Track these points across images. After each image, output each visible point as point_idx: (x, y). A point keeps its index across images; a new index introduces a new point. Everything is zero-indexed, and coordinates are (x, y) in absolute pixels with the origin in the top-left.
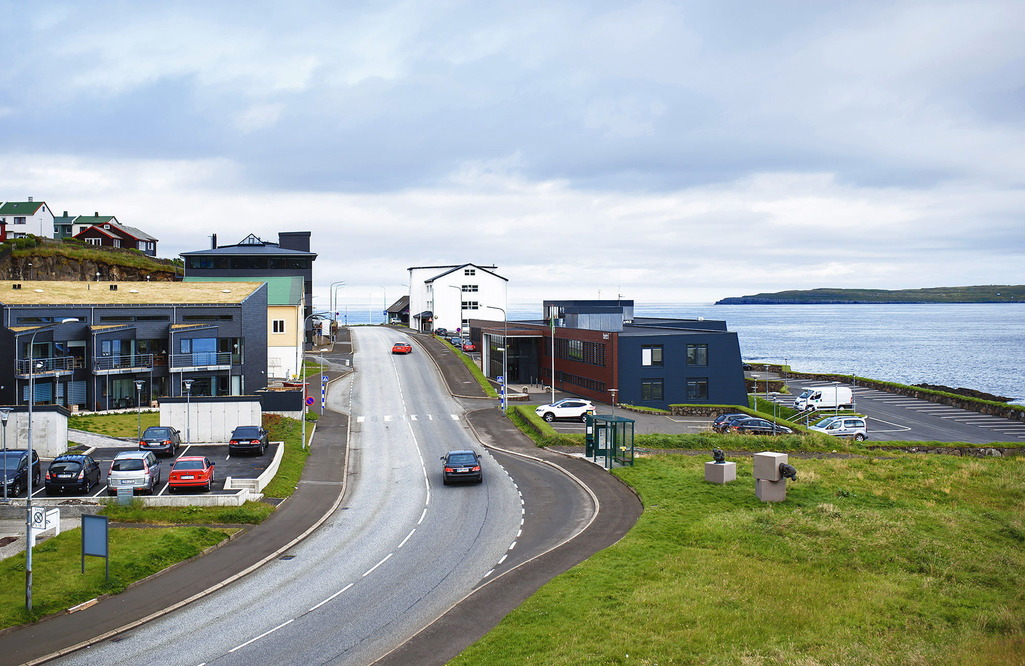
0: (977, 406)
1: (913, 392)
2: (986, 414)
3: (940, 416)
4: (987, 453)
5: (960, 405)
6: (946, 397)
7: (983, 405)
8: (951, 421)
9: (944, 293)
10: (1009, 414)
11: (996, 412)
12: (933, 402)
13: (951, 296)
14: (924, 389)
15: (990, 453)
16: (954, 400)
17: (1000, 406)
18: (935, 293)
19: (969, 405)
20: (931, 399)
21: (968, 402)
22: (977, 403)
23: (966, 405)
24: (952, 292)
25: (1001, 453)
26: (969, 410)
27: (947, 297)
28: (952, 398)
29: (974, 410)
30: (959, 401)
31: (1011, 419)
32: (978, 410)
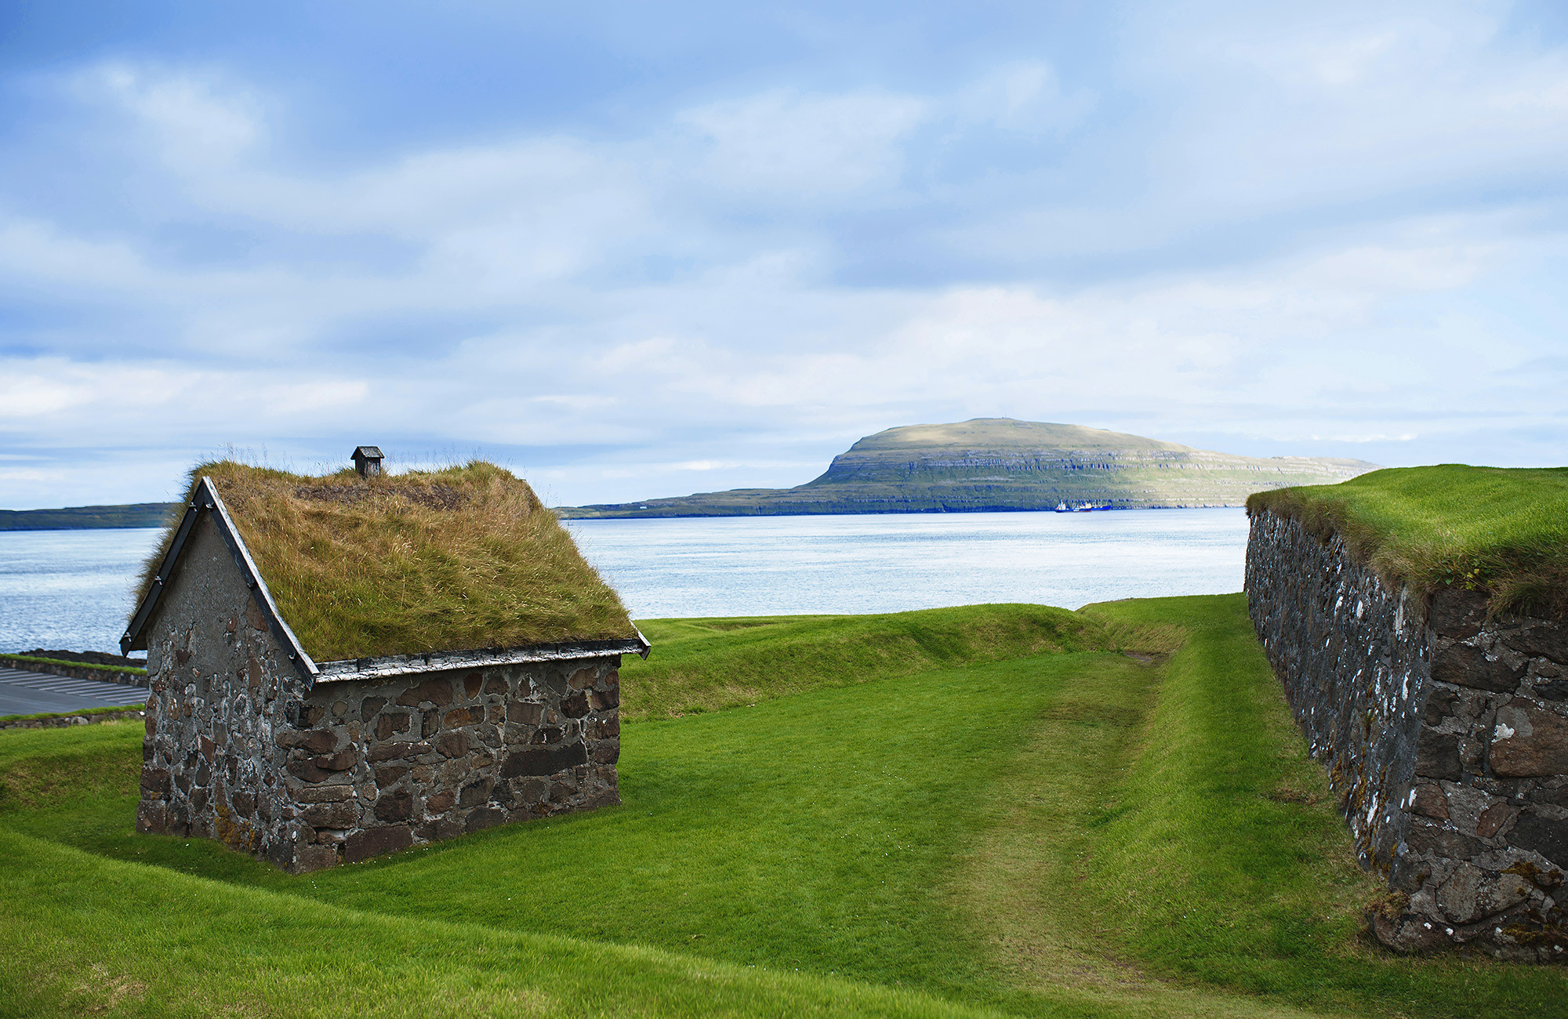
0: (84, 672)
1: (10, 662)
2: (95, 680)
3: (37, 688)
4: (72, 721)
5: (65, 673)
6: (50, 665)
7: (91, 670)
8: (51, 693)
9: (97, 514)
10: (119, 678)
11: (105, 677)
12: (35, 672)
13: (108, 518)
14: (23, 657)
15: (76, 722)
16: (59, 668)
17: (110, 670)
18: (86, 514)
19: (76, 672)
20: (32, 668)
21: (75, 668)
22: (85, 668)
23: (73, 671)
24: (109, 513)
25: (88, 720)
26: (76, 677)
27: (102, 520)
28: (57, 665)
29: (82, 677)
30: (64, 668)
31: (120, 684)
32: (85, 677)
